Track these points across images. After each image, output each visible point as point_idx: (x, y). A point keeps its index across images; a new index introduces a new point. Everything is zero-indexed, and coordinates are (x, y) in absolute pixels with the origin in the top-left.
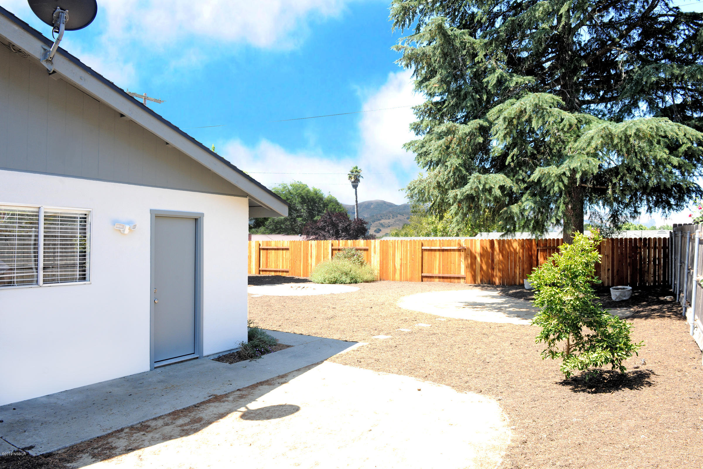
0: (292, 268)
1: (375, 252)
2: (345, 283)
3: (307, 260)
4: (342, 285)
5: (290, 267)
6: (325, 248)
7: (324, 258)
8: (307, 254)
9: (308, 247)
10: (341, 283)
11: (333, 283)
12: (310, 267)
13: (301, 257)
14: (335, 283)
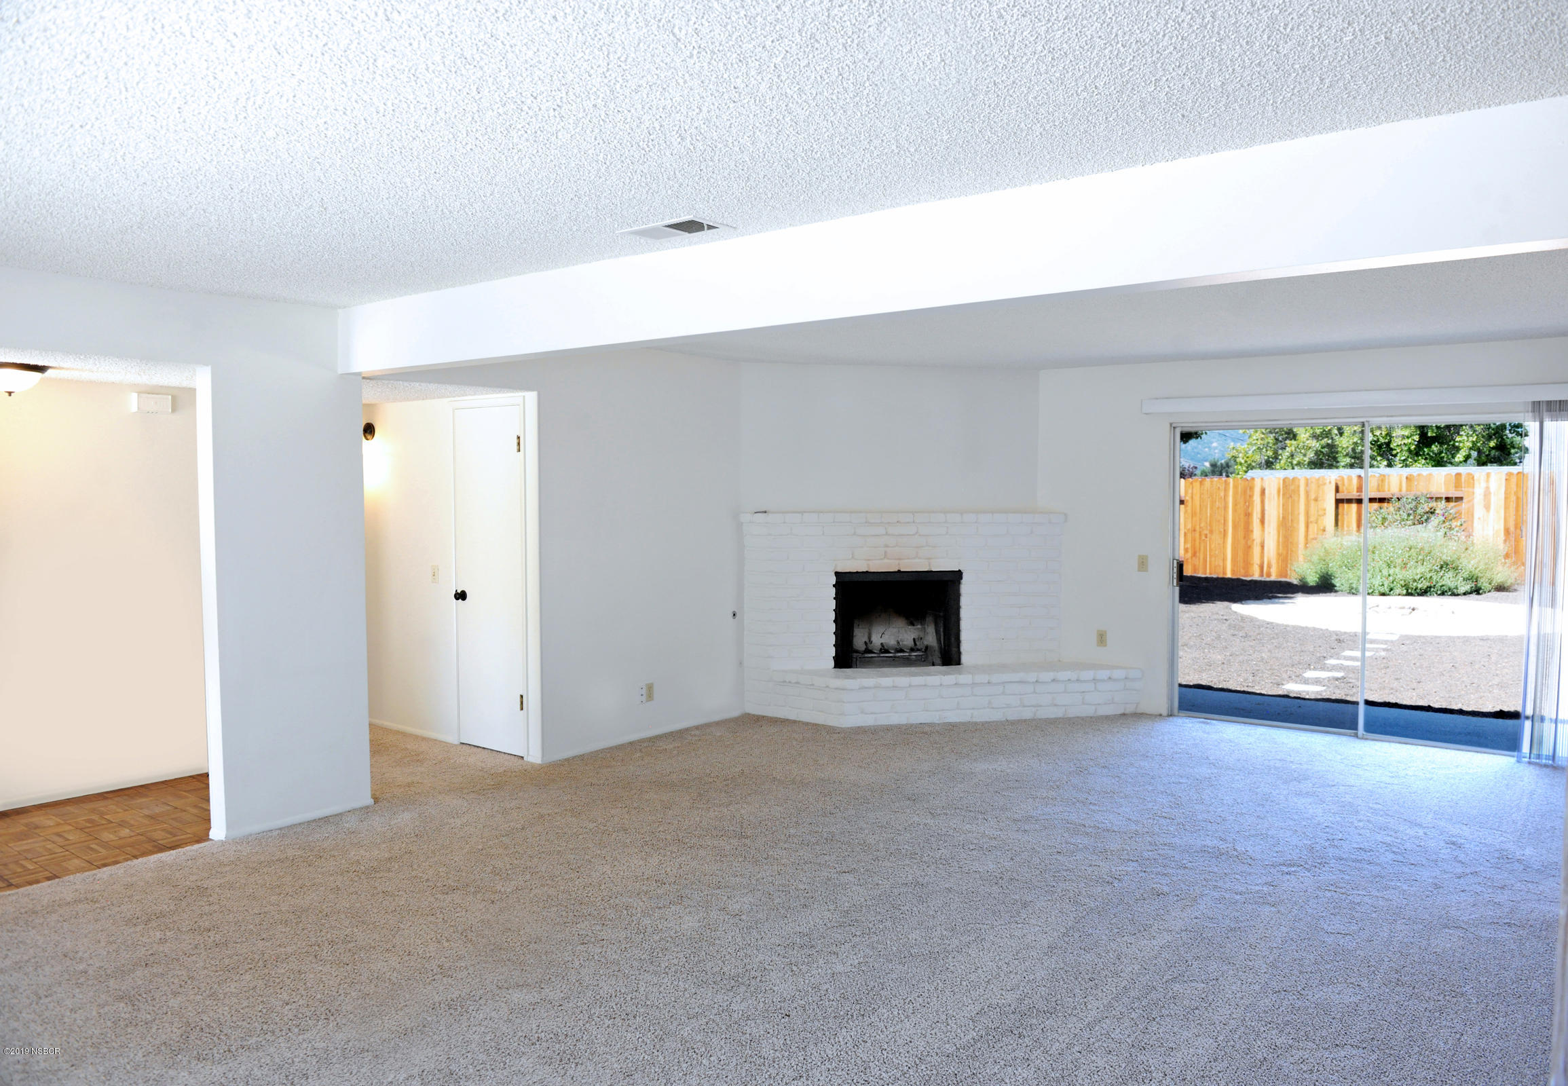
0: (1194, 554)
1: (1487, 507)
2: (1454, 594)
3: (1248, 531)
4: (1448, 601)
5: (1186, 550)
6: (1313, 496)
7: (1307, 527)
8: (1248, 515)
9: (1251, 496)
10: (1443, 594)
11: (1419, 595)
12: (1256, 550)
13: (1225, 523)
14: (1424, 592)
